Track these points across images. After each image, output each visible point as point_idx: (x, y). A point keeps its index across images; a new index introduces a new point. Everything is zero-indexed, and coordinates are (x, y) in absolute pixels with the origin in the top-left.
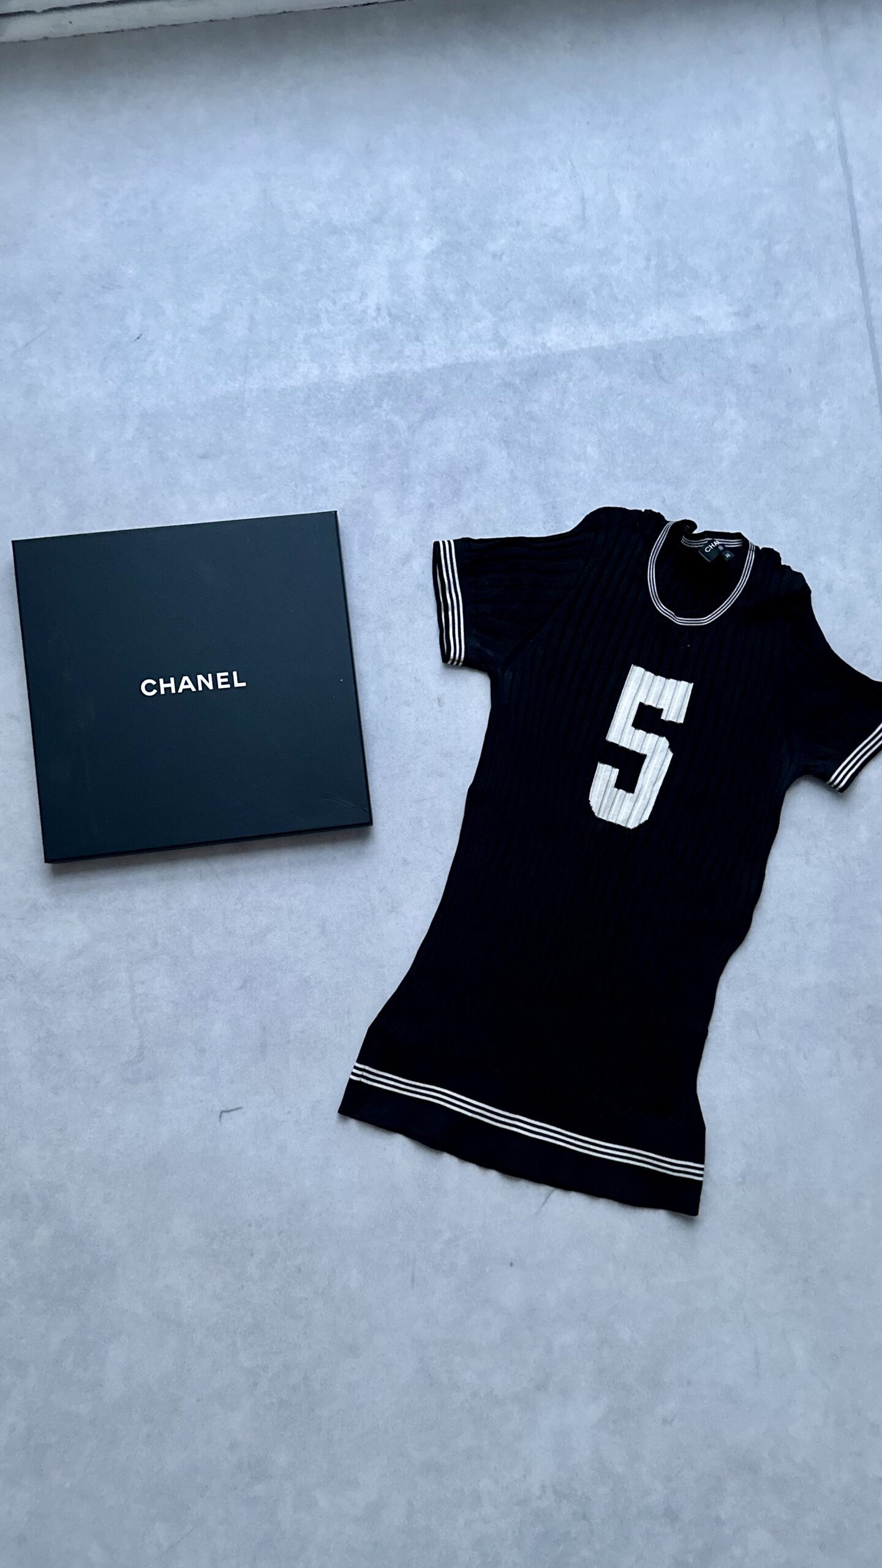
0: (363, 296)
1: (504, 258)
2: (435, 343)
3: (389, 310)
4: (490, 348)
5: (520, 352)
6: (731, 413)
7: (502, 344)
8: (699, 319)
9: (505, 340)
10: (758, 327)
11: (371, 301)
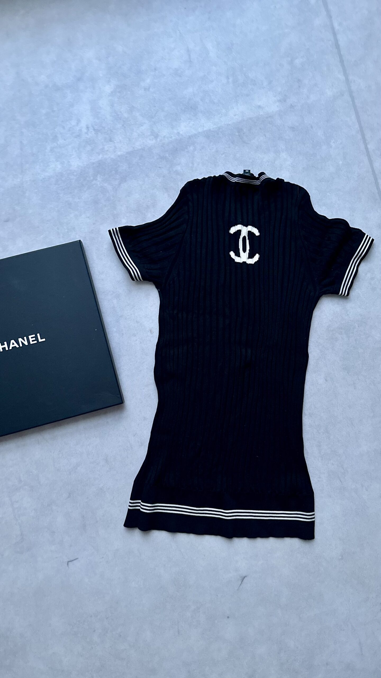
0: (79, 121)
1: (151, 89)
2: (120, 142)
3: (93, 127)
4: (150, 140)
5: (166, 139)
6: (284, 155)
7: (156, 136)
8: (259, 107)
9: (157, 134)
10: (292, 106)
11: (83, 124)
